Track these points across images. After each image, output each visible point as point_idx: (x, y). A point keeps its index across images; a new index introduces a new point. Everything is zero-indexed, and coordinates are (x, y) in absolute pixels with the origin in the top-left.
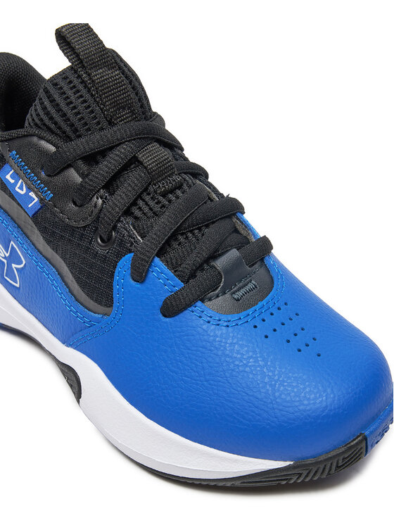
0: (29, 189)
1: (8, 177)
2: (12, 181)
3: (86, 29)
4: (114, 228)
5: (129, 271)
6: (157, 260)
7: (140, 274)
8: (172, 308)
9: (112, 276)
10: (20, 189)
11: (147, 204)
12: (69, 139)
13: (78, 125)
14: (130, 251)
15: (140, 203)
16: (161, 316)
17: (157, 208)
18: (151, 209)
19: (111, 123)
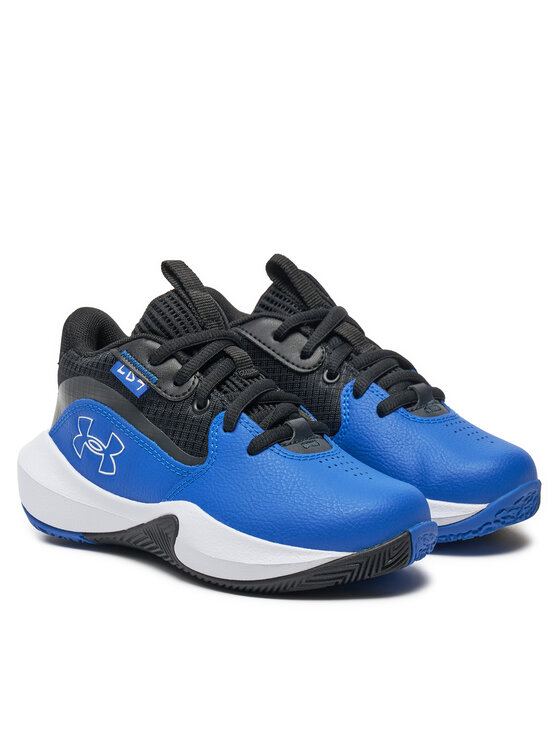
0: (138, 377)
1: (119, 371)
2: (123, 373)
3: (181, 264)
4: (209, 397)
5: (222, 425)
6: (244, 415)
7: (230, 426)
8: (255, 449)
9: (207, 432)
10: (130, 378)
11: (233, 383)
12: (171, 338)
13: (180, 327)
14: (223, 409)
15: (228, 382)
16: (248, 456)
17: (241, 385)
18: (236, 386)
19: (203, 328)
